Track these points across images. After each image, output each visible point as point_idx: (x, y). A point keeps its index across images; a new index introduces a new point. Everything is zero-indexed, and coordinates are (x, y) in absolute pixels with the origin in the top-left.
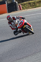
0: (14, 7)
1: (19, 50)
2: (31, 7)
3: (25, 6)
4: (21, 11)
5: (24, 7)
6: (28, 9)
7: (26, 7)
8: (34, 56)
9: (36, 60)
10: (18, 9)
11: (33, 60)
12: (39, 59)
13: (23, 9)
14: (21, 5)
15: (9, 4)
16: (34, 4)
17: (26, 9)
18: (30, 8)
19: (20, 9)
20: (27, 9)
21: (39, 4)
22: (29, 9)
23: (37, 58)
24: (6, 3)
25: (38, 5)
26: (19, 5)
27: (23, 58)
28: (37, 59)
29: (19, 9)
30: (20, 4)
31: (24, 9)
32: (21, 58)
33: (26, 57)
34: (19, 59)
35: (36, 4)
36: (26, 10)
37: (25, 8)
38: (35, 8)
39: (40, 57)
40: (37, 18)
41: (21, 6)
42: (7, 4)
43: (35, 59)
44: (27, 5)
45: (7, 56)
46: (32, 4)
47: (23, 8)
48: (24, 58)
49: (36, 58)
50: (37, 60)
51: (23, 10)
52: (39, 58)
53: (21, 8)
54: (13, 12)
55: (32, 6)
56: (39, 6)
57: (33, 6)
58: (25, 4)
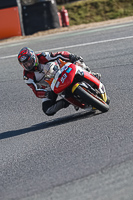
0: (45, 15)
1: (61, 154)
2: (99, 18)
3: (81, 12)
4: (66, 28)
5: (75, 16)
6: (90, 22)
7: (83, 15)
8: (107, 176)
9: (115, 189)
10: (56, 24)
11: (107, 188)
12: (126, 185)
13: (74, 22)
14: (67, 9)
15: (27, 7)
16: (107, 9)
17: (84, 23)
18: (96, 21)
19: (65, 24)
20: (86, 23)
21: (126, 7)
22: (91, 24)
23: (119, 181)
24: (19, 5)
25: (122, 10)
26: (60, 11)
27: (71, 181)
28: (118, 185)
29: (61, 22)
30: (63, 7)
31: (76, 24)
32: (66, 183)
33: (84, 177)
34: (59, 185)
35: (114, 8)
36: (82, 26)
37: (78, 20)
38: (112, 19)
39: (127, 178)
40: (118, 51)
41: (66, 14)
42: (22, 7)
43: (111, 186)
44: (86, 11)
45: (22, 173)
46: (101, 8)
47: (72, 19)
48: (77, 182)
49: (113, 183)
50: (119, 189)
51: (74, 27)
52: (125, 181)
53: (68, 20)
54: (40, 33)
55: (102, 12)
56: (126, 14)
57: (106, 12)
58: (79, 7)
